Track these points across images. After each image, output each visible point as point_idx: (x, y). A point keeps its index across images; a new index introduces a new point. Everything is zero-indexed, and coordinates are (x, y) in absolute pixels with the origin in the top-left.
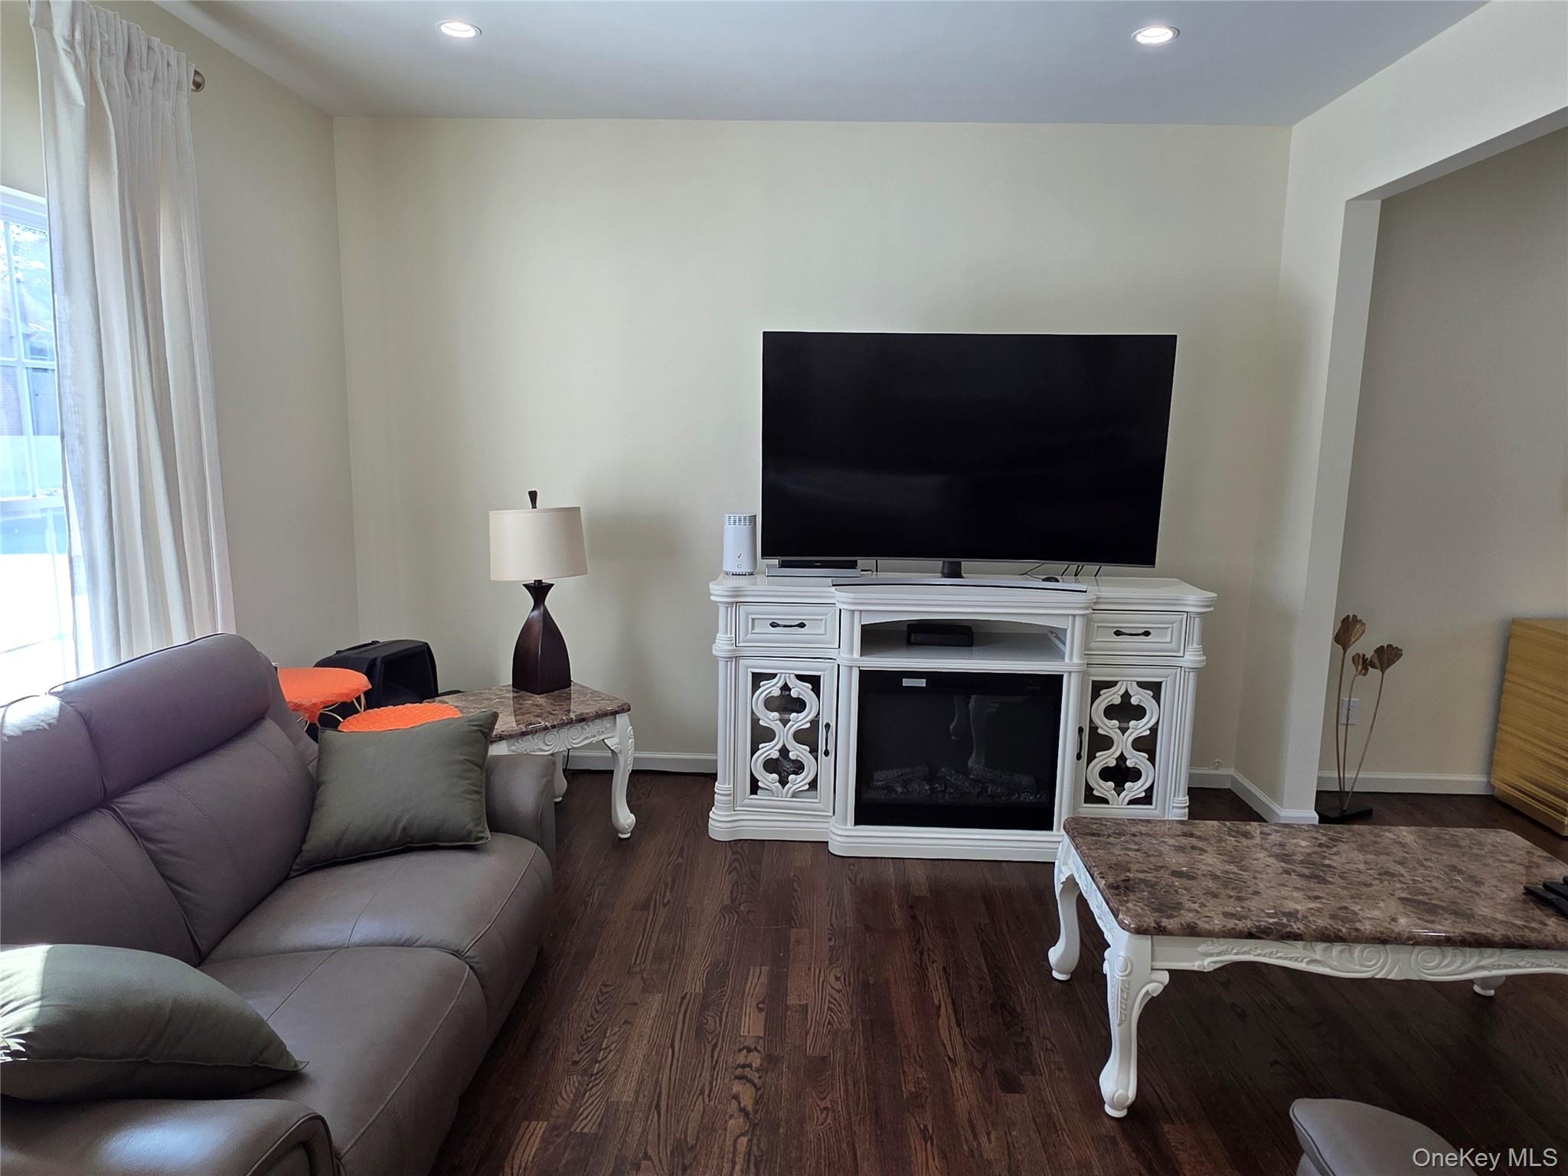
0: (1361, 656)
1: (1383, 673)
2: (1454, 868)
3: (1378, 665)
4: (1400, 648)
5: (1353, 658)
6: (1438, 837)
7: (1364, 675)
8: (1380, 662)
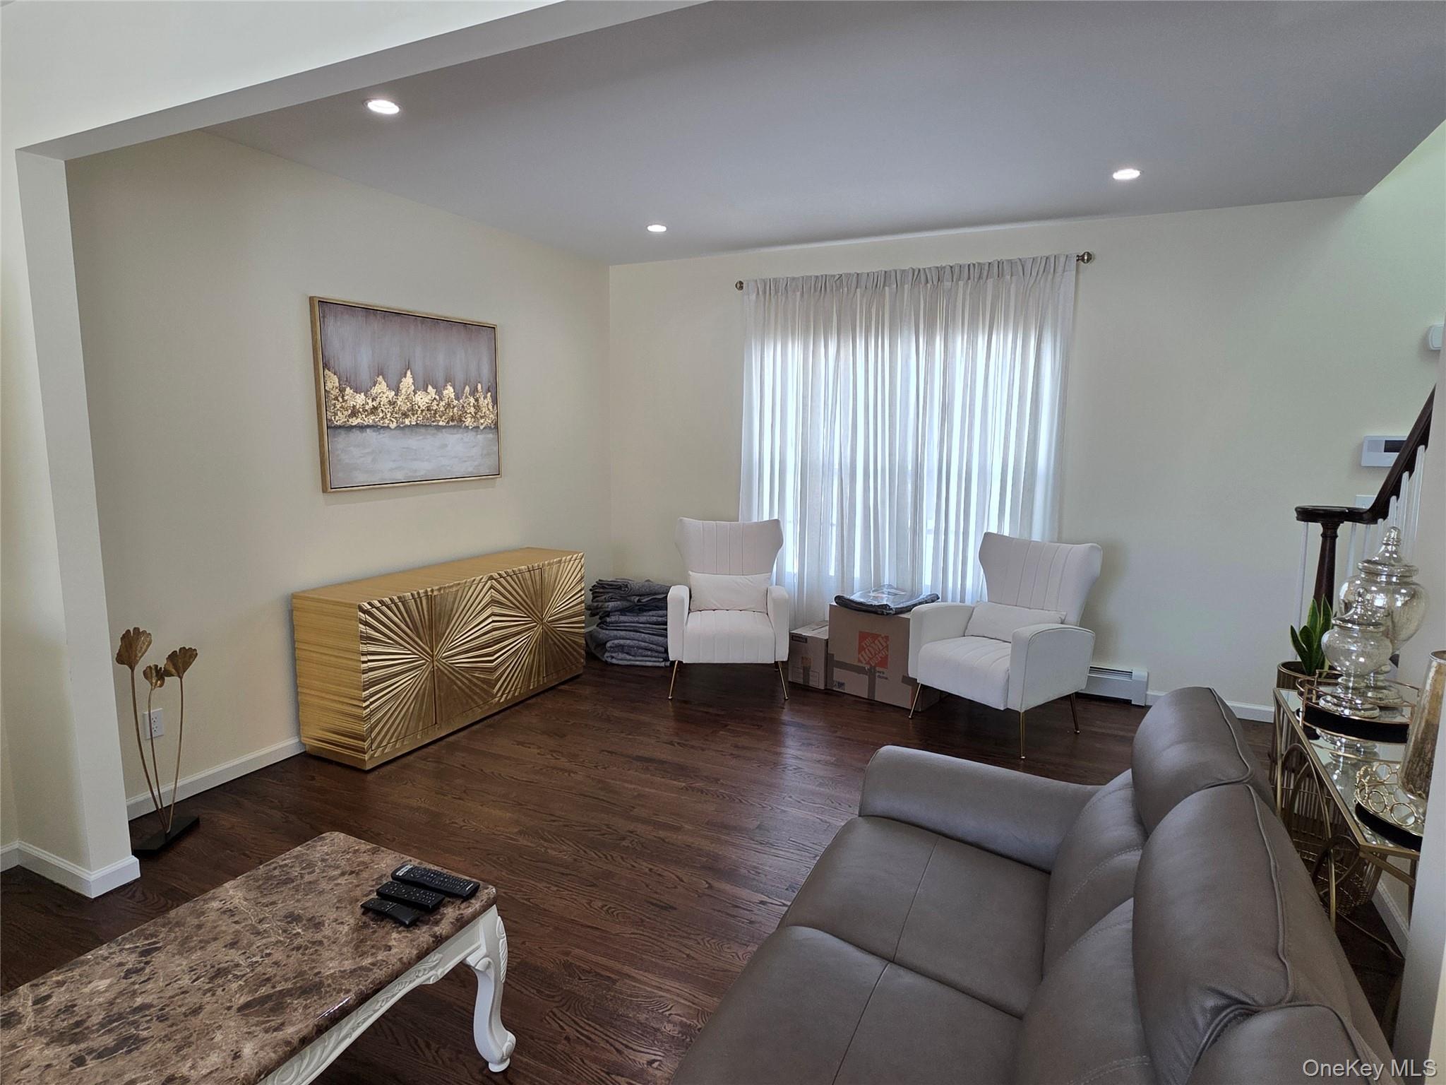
0: (153, 667)
1: (181, 678)
2: (293, 918)
3: (173, 671)
4: (193, 648)
5: (145, 673)
6: (269, 878)
7: (161, 686)
8: (176, 669)
